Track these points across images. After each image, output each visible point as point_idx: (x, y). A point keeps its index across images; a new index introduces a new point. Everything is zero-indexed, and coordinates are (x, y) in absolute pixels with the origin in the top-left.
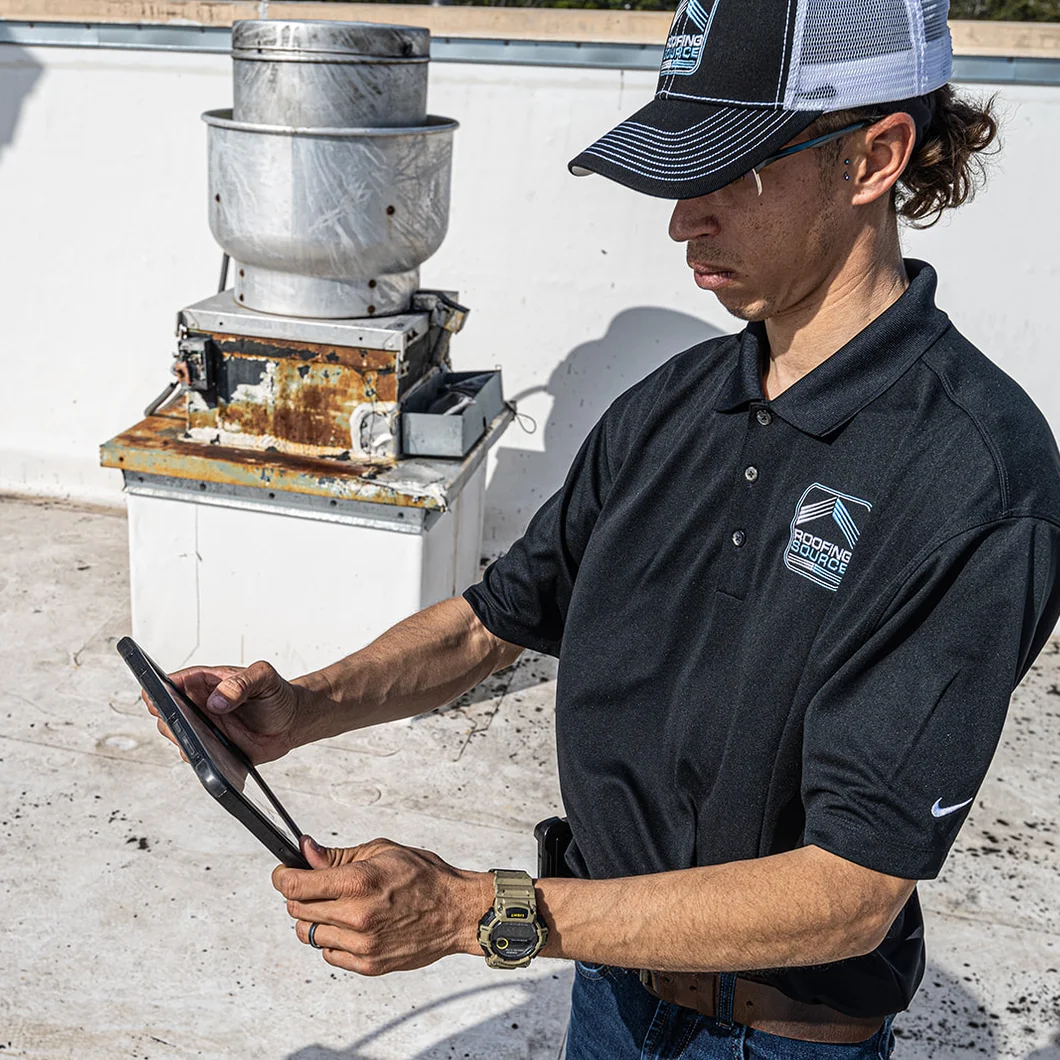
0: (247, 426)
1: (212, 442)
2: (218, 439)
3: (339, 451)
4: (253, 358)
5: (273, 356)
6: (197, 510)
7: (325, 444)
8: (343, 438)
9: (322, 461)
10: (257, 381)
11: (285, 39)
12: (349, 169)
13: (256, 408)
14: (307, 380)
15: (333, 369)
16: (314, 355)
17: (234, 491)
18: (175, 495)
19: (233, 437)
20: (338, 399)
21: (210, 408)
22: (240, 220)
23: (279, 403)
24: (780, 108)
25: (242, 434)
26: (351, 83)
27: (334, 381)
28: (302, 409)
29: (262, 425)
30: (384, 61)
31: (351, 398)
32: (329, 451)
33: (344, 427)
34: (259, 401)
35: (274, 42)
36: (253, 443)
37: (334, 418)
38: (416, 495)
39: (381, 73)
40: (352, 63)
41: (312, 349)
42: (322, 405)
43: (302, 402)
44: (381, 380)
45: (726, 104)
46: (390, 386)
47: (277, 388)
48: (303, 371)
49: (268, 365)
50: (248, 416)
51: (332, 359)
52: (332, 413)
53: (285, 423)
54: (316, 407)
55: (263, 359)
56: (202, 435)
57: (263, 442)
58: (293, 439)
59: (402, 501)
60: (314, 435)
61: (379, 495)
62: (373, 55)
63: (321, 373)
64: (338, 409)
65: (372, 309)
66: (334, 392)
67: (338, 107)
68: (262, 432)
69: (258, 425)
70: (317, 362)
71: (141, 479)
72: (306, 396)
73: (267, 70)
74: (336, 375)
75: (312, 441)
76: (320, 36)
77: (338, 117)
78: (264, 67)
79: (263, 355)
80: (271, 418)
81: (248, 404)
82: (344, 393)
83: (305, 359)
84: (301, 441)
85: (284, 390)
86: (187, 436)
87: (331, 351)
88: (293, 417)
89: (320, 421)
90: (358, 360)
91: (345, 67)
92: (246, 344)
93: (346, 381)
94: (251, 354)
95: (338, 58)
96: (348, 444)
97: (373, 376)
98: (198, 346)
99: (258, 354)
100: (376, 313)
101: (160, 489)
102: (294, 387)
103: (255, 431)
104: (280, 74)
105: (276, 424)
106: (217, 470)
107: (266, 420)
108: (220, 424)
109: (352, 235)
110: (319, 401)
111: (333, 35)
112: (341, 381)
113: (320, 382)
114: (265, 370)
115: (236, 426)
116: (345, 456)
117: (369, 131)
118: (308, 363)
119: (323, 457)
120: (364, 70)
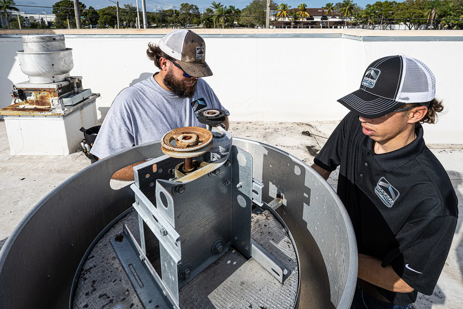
0: (30, 104)
1: (23, 107)
2: (24, 107)
3: (49, 107)
4: (29, 92)
5: (33, 91)
6: (19, 121)
7: (46, 106)
8: (49, 104)
9: (45, 109)
10: (31, 96)
11: (28, 39)
12: (42, 59)
13: (31, 101)
14: (40, 95)
15: (45, 92)
16: (41, 90)
17: (26, 116)
18: (14, 118)
19: (28, 106)
20: (47, 97)
21: (23, 101)
22: (23, 68)
23: (36, 99)
24: (395, 101)
25: (29, 106)
26: (42, 45)
27: (46, 94)
28: (40, 100)
29: (33, 103)
30: (49, 41)
31: (49, 97)
32: (47, 107)
33: (49, 102)
34: (32, 99)
35: (26, 39)
36: (31, 107)
37: (47, 101)
38: (59, 113)
39: (49, 43)
40: (42, 42)
41: (40, 89)
42: (44, 99)
43: (40, 99)
44: (54, 94)
45: (380, 97)
46: (56, 94)
47: (35, 97)
48: (39, 93)
49: (33, 93)
50: (30, 102)
51: (45, 91)
52: (46, 100)
53: (37, 103)
54: (43, 99)
55: (31, 92)
56: (21, 107)
57: (33, 107)
58: (40, 105)
59: (57, 115)
60: (43, 104)
61: (52, 114)
62: (46, 40)
63: (43, 93)
64: (47, 99)
65: (54, 81)
66: (46, 96)
67: (40, 49)
68: (34, 105)
69: (32, 103)
70: (42, 91)
71: (7, 116)
72: (41, 98)
73: (26, 44)
74: (46, 93)
75: (43, 105)
76: (34, 38)
77: (40, 50)
78: (25, 43)
79: (31, 91)
80: (35, 102)
81: (30, 100)
82: (48, 96)
83: (39, 91)
84: (41, 106)
85: (36, 97)
86: (19, 107)
87: (44, 89)
88: (39, 101)
89: (44, 102)
90: (50, 91)
91: (40, 43)
92: (28, 89)
93: (48, 94)
94: (29, 91)
95: (39, 41)
96: (51, 105)
97: (53, 93)
98: (17, 91)
99: (30, 91)
100: (55, 82)
101: (11, 117)
102: (38, 96)
103: (32, 105)
104: (28, 44)
105: (36, 103)
106: (20, 113)
107: (34, 103)
108: (25, 104)
109: (45, 70)
110: (44, 98)
111: (37, 38)
112: (47, 94)
113: (43, 95)
114: (32, 94)
115: (28, 104)
116: (50, 107)
117: (47, 52)
118: (40, 92)
119: (45, 108)
120: (44, 43)
